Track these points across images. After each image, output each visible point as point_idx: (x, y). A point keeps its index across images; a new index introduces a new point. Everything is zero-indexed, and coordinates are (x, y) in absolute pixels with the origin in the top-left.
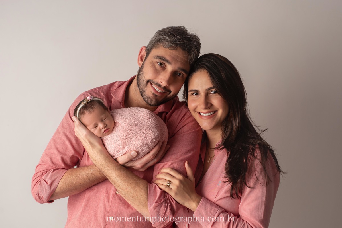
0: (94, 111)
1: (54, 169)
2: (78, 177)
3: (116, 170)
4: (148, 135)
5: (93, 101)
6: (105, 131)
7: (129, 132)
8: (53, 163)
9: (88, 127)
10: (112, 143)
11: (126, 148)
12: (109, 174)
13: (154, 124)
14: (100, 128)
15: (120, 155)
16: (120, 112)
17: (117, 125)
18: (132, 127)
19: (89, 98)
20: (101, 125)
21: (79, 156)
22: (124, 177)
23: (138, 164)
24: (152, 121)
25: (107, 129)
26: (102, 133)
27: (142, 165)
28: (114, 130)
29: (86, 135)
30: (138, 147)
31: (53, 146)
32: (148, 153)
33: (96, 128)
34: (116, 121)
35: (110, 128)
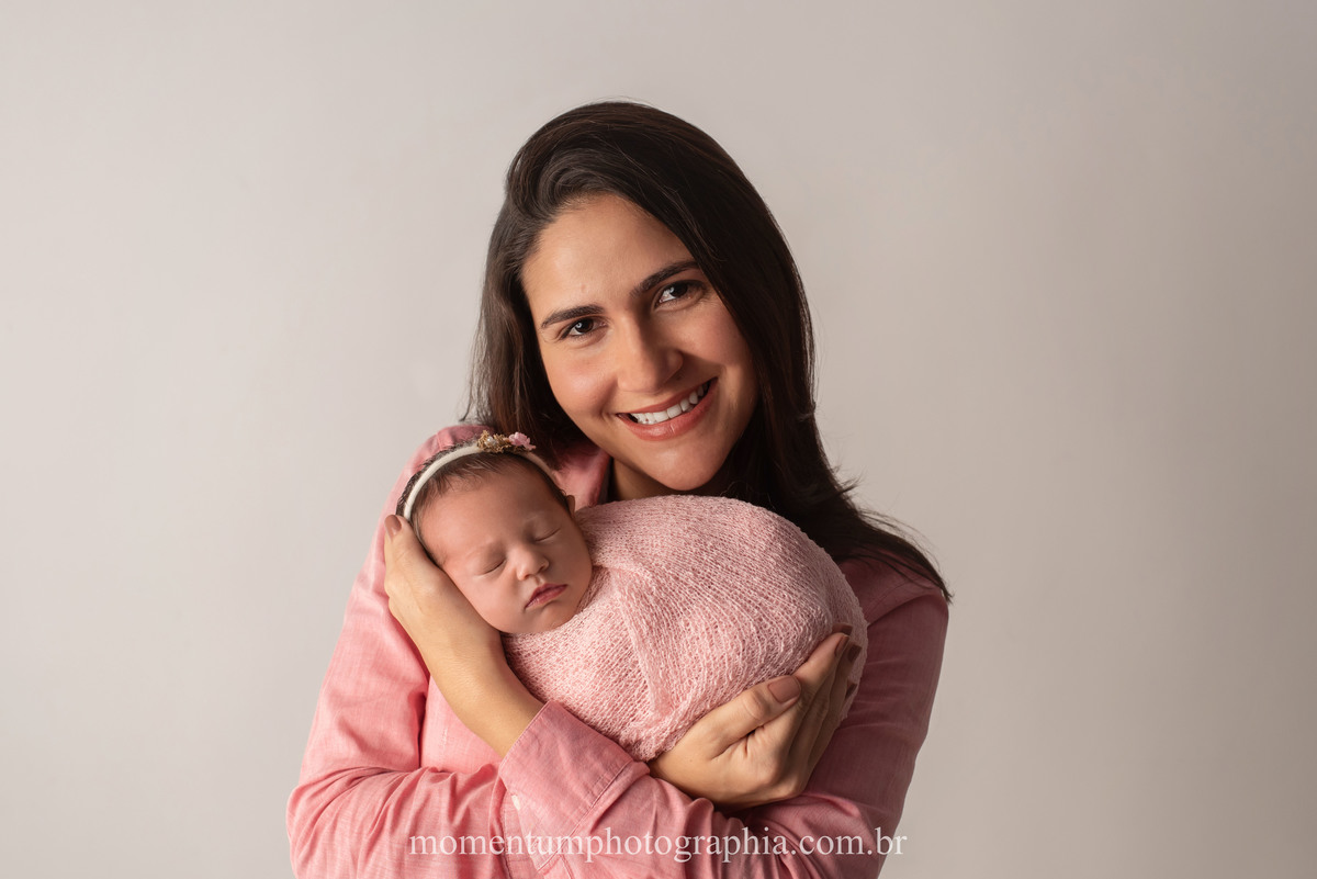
14: (515, 574)
35: (567, 590)
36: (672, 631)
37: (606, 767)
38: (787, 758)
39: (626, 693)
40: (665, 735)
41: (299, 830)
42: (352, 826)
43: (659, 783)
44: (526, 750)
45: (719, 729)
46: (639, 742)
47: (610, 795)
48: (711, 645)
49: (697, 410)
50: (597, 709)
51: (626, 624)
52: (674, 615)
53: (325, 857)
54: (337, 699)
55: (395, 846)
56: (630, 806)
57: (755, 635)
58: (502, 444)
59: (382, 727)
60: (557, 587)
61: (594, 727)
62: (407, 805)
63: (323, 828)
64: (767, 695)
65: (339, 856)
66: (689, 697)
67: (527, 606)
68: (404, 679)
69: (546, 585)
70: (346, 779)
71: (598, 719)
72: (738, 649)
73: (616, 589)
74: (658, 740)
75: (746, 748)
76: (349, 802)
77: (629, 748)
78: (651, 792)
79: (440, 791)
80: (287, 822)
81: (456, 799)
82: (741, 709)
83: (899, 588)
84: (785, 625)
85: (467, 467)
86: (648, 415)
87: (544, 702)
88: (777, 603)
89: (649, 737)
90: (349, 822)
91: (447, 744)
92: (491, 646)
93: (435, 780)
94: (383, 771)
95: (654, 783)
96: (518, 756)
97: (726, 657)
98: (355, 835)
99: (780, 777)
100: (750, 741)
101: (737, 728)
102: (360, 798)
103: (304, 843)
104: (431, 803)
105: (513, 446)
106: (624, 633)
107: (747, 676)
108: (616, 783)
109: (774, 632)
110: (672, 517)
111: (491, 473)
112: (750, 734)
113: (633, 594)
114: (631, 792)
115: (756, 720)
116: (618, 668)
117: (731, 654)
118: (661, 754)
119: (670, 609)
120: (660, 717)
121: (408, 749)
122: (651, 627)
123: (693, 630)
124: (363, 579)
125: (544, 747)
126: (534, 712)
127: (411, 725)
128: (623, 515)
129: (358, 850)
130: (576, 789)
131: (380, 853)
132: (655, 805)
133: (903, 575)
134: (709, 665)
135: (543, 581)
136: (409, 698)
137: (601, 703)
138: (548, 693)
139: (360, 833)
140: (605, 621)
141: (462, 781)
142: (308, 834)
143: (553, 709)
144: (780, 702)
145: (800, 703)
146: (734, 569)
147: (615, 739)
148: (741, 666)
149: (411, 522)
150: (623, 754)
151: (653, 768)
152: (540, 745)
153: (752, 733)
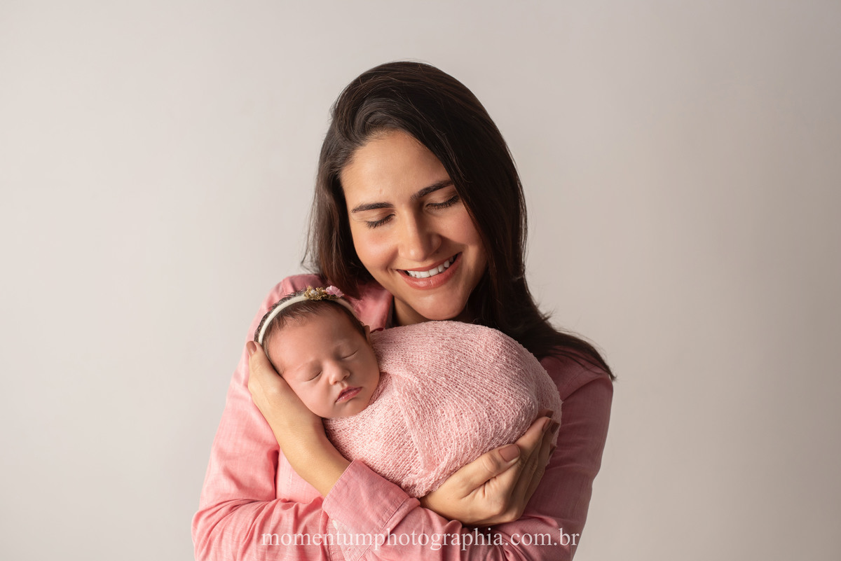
4: (499, 403)
24: (508, 362)
26: (332, 403)
33: (318, 380)
35: (363, 389)
36: (432, 416)
37: (391, 503)
38: (510, 497)
39: (404, 456)
40: (431, 482)
41: (199, 539)
42: (233, 537)
43: (426, 511)
44: (339, 492)
45: (466, 480)
46: (414, 486)
47: (394, 521)
48: (458, 426)
49: (447, 272)
50: (385, 466)
51: (402, 413)
52: (434, 406)
53: (216, 556)
54: (222, 454)
55: (260, 550)
56: (407, 527)
57: (487, 419)
58: (321, 294)
59: (251, 472)
60: (356, 389)
61: (384, 477)
62: (267, 523)
63: (214, 538)
64: (498, 457)
65: (225, 556)
66: (446, 460)
67: (336, 401)
68: (265, 442)
69: (348, 388)
70: (229, 506)
71: (386, 472)
72: (476, 429)
73: (395, 389)
74: (427, 485)
75: (484, 491)
76: (231, 521)
77: (407, 490)
78: (420, 518)
79: (288, 515)
80: (192, 532)
81: (298, 520)
82: (481, 466)
83: (581, 374)
84: (506, 412)
85: (297, 311)
86: (417, 273)
87: (351, 461)
88: (501, 397)
89: (421, 483)
90: (231, 534)
91: (292, 484)
92: (315, 427)
93: (285, 508)
94: (253, 501)
95: (422, 512)
96: (335, 496)
97: (468, 433)
98: (235, 543)
99: (506, 509)
100: (487, 486)
101: (478, 478)
102: (238, 519)
103: (203, 547)
104: (282, 524)
105: (328, 296)
106: (401, 418)
107: (483, 445)
108: (397, 513)
109: (499, 416)
110: (431, 338)
111: (312, 314)
112: (487, 482)
113: (406, 393)
114: (407, 518)
115: (491, 473)
116: (398, 439)
117: (471, 432)
118: (429, 493)
119: (431, 402)
120: (427, 472)
121: (268, 486)
122: (418, 415)
123: (446, 416)
124: (237, 376)
125: (351, 490)
126: (343, 468)
127: (269, 471)
128: (400, 337)
129: (236, 552)
130: (372, 517)
131: (250, 555)
132: (423, 526)
133: (583, 366)
134: (457, 439)
135: (346, 385)
136: (268, 454)
137: (388, 462)
138: (353, 456)
139: (238, 542)
140: (388, 410)
141: (302, 508)
142: (205, 542)
143: (357, 465)
144: (507, 461)
145: (520, 463)
146: (472, 374)
147: (398, 484)
148: (478, 439)
149: (262, 346)
150: (403, 493)
151: (423, 502)
152: (349, 489)
153: (489, 481)
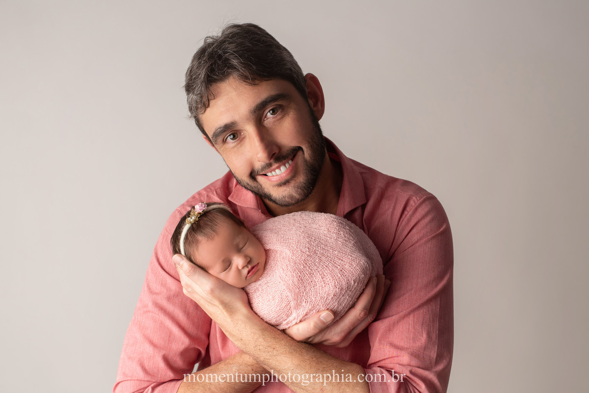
0: (217, 233)
1: (152, 385)
2: (210, 389)
3: (291, 353)
4: (347, 266)
5: (210, 211)
6: (249, 272)
7: (304, 267)
8: (149, 374)
9: (211, 272)
10: (271, 297)
11: (304, 304)
12: (277, 364)
13: (350, 242)
14: (237, 268)
15: (294, 323)
16: (271, 226)
17: (272, 256)
18: (308, 256)
19: (199, 208)
20: (238, 261)
21: (199, 346)
22: (311, 367)
23: (335, 336)
24: (345, 236)
25: (253, 268)
26: (244, 278)
27: (343, 334)
28: (268, 267)
29: (212, 291)
30: (330, 298)
31: (139, 336)
32: (353, 306)
33: (230, 269)
34: (268, 247)
60: (256, 266)
67: (246, 277)
135: (250, 267)
